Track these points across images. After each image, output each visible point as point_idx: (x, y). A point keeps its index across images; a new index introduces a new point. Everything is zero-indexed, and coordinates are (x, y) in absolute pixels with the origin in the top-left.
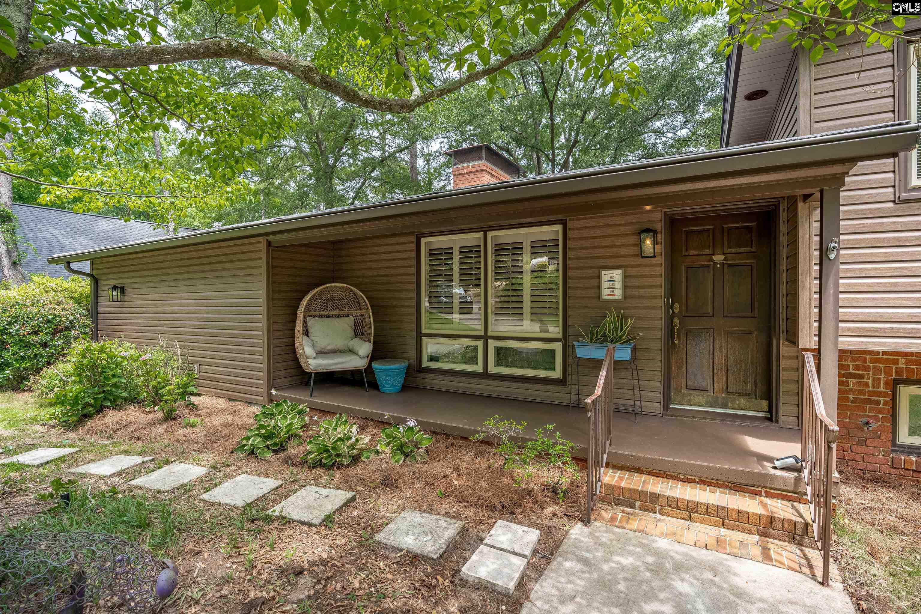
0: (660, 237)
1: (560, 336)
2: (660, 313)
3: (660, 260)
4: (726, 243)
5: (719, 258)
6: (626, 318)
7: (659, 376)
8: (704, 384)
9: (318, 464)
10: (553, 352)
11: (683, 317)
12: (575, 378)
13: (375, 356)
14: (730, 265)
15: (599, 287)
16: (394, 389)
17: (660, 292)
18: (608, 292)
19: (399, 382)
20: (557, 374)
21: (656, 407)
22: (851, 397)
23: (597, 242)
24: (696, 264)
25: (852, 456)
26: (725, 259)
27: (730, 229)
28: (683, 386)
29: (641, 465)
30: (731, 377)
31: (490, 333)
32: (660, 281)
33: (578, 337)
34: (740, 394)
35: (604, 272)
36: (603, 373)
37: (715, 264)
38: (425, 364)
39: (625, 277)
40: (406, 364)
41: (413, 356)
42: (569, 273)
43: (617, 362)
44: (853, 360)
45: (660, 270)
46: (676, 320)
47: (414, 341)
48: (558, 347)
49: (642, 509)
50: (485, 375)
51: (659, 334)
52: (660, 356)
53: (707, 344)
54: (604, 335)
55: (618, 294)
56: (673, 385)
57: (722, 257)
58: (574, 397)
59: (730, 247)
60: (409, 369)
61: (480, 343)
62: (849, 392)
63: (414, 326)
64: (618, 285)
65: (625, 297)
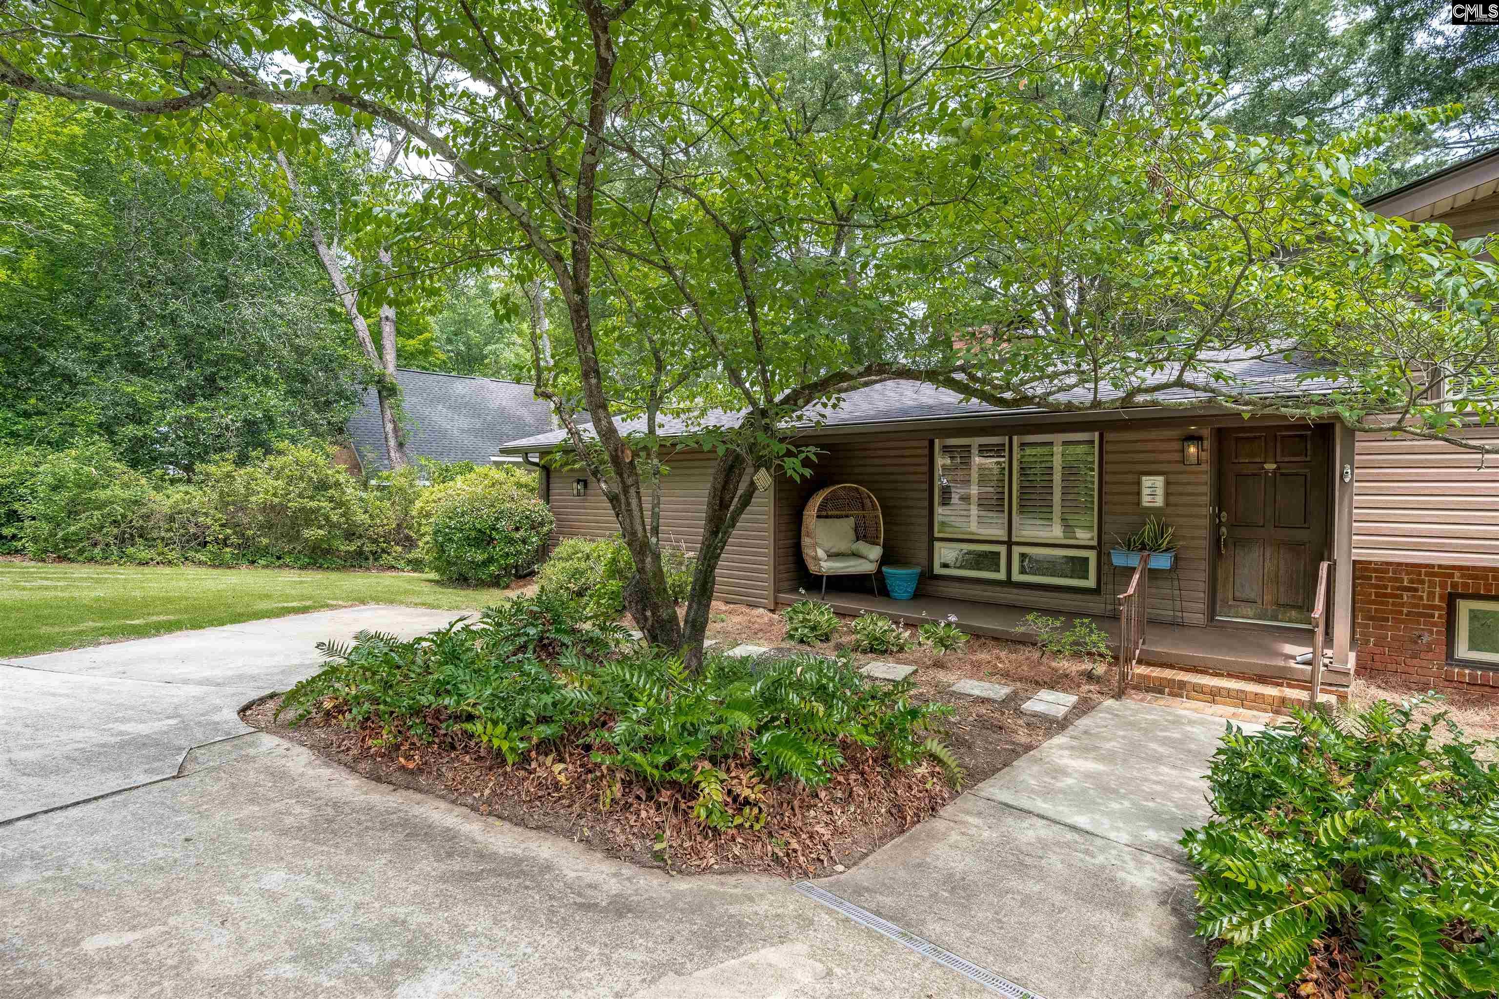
0: (1207, 444)
1: (1094, 543)
2: (1206, 522)
3: (1205, 467)
4: (1279, 450)
5: (1270, 466)
6: (1167, 526)
7: (1203, 586)
8: (1252, 596)
9: (872, 650)
10: (1086, 559)
11: (1231, 526)
12: (1110, 587)
13: (885, 560)
14: (1282, 474)
15: (1139, 494)
16: (905, 595)
17: (1206, 499)
18: (1149, 498)
19: (912, 587)
20: (1091, 583)
21: (1199, 618)
22: (1405, 610)
23: (1139, 446)
24: (1245, 472)
25: (1406, 669)
26: (1278, 468)
27: (1283, 437)
28: (1231, 597)
29: (1172, 661)
30: (1282, 589)
31: (1014, 539)
32: (1206, 489)
33: (1114, 544)
34: (1293, 607)
35: (1144, 478)
36: (1136, 577)
37: (1267, 472)
38: (938, 570)
39: (1168, 483)
40: (917, 570)
41: (925, 562)
42: (1106, 478)
43: (1152, 571)
44: (1408, 574)
45: (1206, 478)
46: (1224, 530)
47: (925, 545)
48: (1092, 555)
49: (1171, 694)
50: (1008, 583)
51: (1205, 544)
52: (1204, 565)
53: (1255, 554)
54: (1143, 543)
55: (1159, 502)
56: (1219, 596)
57: (1274, 466)
58: (1109, 607)
59: (1283, 456)
60: (922, 575)
61: (1002, 550)
62: (1403, 605)
63: (926, 529)
64: (1160, 492)
65: (1167, 504)
